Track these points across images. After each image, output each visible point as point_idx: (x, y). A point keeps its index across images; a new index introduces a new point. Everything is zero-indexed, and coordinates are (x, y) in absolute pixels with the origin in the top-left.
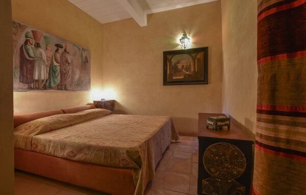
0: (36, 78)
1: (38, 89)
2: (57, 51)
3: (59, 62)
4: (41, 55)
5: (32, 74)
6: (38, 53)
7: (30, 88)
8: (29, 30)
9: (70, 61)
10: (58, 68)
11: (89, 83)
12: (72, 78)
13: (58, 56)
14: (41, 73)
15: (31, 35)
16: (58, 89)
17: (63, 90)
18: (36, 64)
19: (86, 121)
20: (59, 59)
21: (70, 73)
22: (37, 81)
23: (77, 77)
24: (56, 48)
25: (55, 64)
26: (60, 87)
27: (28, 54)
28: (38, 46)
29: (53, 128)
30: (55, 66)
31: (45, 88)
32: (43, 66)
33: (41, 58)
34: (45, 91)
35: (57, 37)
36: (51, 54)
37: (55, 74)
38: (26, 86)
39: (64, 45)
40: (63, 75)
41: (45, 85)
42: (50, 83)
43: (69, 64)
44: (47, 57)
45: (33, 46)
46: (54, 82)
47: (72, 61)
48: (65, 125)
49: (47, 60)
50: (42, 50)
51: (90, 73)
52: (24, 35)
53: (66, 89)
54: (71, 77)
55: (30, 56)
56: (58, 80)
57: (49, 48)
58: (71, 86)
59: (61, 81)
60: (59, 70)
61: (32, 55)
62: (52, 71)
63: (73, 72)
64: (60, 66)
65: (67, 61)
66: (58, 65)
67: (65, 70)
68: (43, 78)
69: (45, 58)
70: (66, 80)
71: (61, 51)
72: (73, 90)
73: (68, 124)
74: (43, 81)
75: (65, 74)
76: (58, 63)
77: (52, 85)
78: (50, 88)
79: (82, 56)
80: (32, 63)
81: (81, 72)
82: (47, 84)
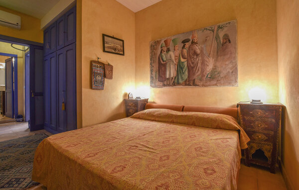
0: (168, 77)
1: (169, 85)
2: (184, 46)
3: (186, 57)
4: (171, 57)
5: (165, 74)
6: (169, 55)
7: (164, 85)
8: (163, 42)
10: (186, 64)
12: (203, 71)
13: (185, 51)
14: (171, 72)
15: (164, 45)
16: (186, 85)
17: (191, 85)
18: (168, 65)
20: (186, 54)
21: (199, 65)
22: (169, 79)
23: (210, 68)
24: (183, 44)
25: (182, 60)
26: (188, 83)
27: (162, 59)
28: (168, 50)
30: (183, 62)
31: (174, 85)
32: (172, 66)
33: (171, 59)
34: (174, 87)
35: (184, 33)
36: (178, 52)
37: (182, 71)
38: (161, 84)
39: (190, 38)
40: (191, 69)
41: (174, 82)
42: (178, 79)
43: (197, 55)
44: (175, 56)
45: (165, 53)
46: (182, 78)
47: (202, 51)
49: (175, 59)
50: (171, 53)
53: (195, 85)
54: (200, 70)
55: (163, 61)
56: (186, 76)
57: (176, 48)
58: (201, 80)
59: (189, 77)
60: (186, 66)
61: (165, 59)
62: (180, 67)
63: (203, 63)
64: (187, 61)
65: (195, 53)
66: (186, 60)
67: (193, 63)
68: (172, 76)
69: (173, 58)
70: (194, 74)
71: (188, 45)
72: (204, 86)
74: (172, 78)
75: (193, 68)
76: (185, 58)
77: (181, 81)
78: (179, 84)
79: (217, 38)
80: (165, 65)
81: (216, 60)
82: (176, 81)
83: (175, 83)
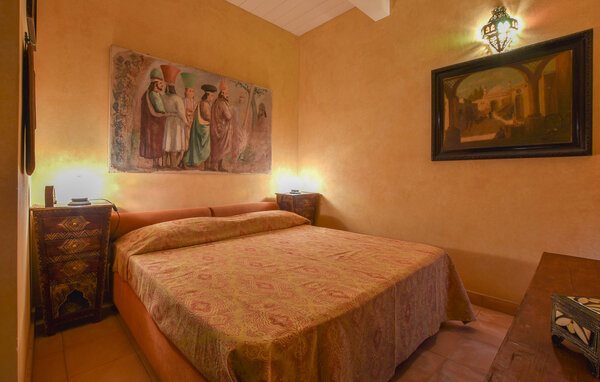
0: (168, 148)
1: (170, 167)
2: (205, 97)
3: (209, 117)
4: (177, 108)
5: (160, 140)
6: (171, 103)
7: (157, 167)
8: (157, 65)
9: (229, 115)
10: (207, 129)
11: (268, 156)
12: (234, 148)
13: (207, 106)
14: (175, 139)
15: (159, 73)
16: (206, 169)
17: (214, 170)
18: (168, 124)
19: (243, 235)
20: (208, 113)
21: (229, 137)
22: (170, 154)
23: (243, 145)
24: (203, 93)
25: (201, 121)
26: (209, 165)
27: (155, 107)
28: (171, 91)
29: (171, 244)
30: (202, 126)
31: (182, 166)
32: (179, 127)
33: (176, 113)
34: (183, 171)
35: (205, 71)
36: (193, 104)
37: (201, 141)
38: (150, 163)
39: (217, 86)
40: (216, 142)
41: (182, 161)
42: (192, 156)
43: (227, 120)
44: (187, 110)
45: (163, 93)
46: (199, 155)
47: (233, 116)
48: (196, 240)
49: (187, 116)
50: (177, 99)
51: (270, 138)
52: (148, 74)
53: (221, 169)
54: (230, 146)
55: (157, 111)
56: (206, 152)
57: (191, 94)
58: (231, 162)
59: (212, 155)
60: (208, 133)
61: (161, 108)
62: (195, 136)
63: (234, 135)
64: (211, 125)
65: (223, 116)
66: (208, 123)
67: (219, 132)
68: (178, 148)
69: (183, 112)
70: (220, 151)
71: (212, 96)
72: (234, 172)
73: (204, 239)
74: (179, 153)
75: (219, 140)
76: (206, 119)
77: (196, 161)
78: (192, 166)
79: (253, 104)
80: (161, 122)
81: (251, 137)
82: (187, 160)
83: (184, 164)
